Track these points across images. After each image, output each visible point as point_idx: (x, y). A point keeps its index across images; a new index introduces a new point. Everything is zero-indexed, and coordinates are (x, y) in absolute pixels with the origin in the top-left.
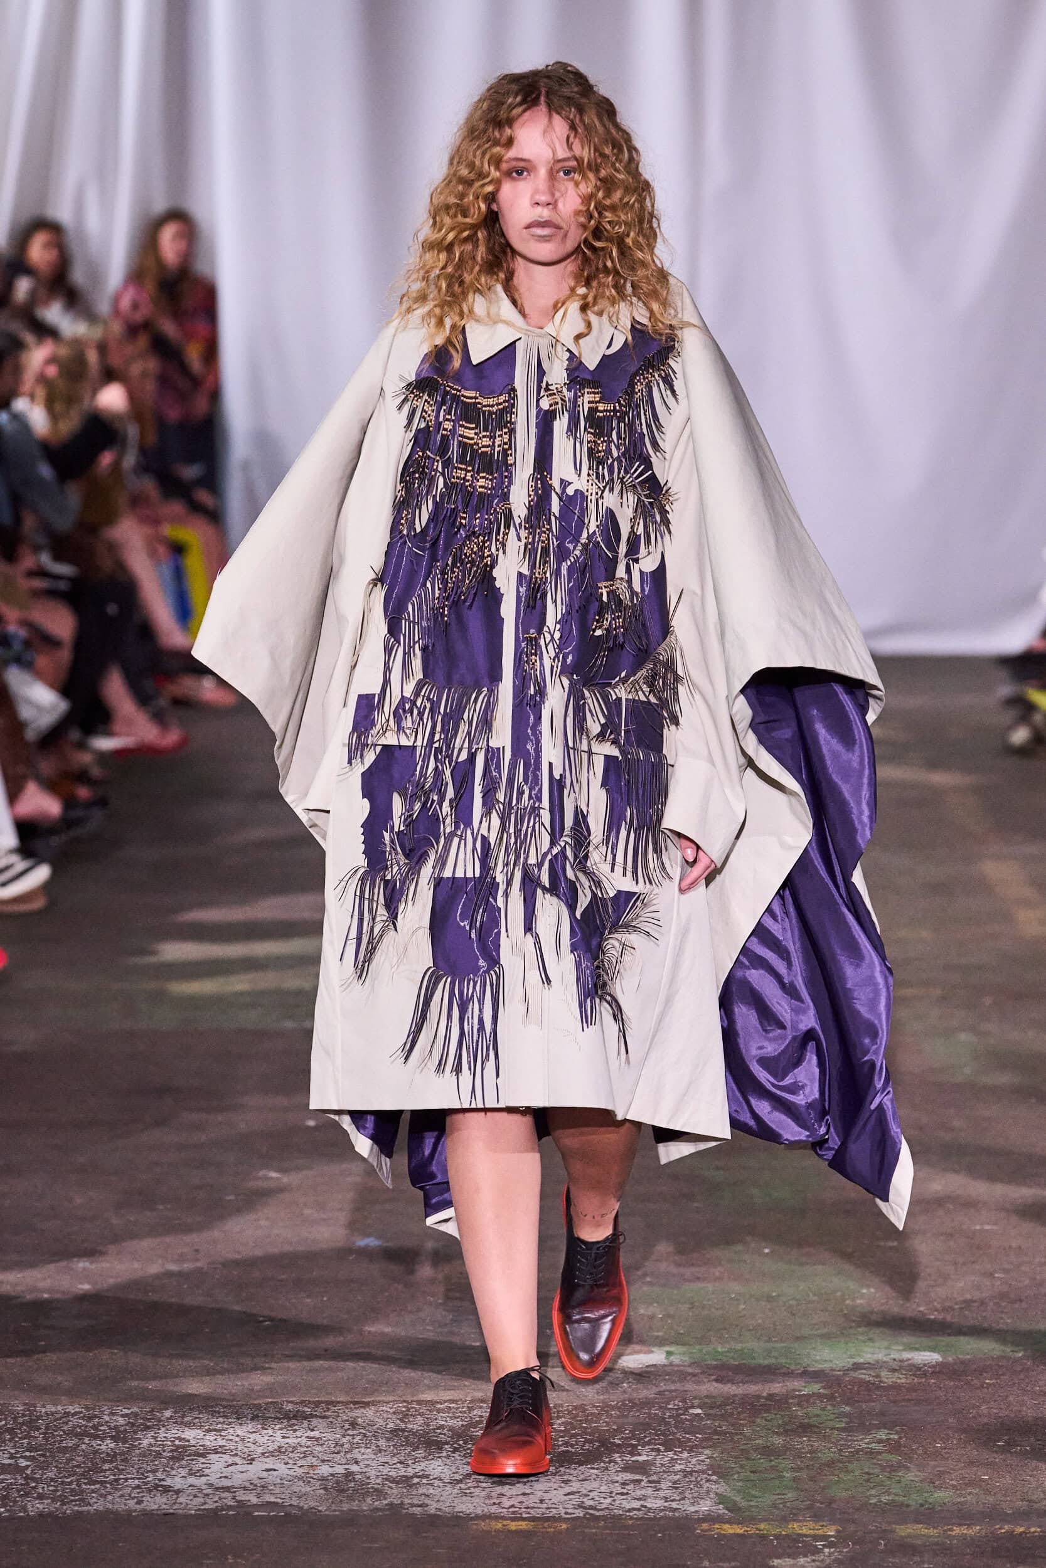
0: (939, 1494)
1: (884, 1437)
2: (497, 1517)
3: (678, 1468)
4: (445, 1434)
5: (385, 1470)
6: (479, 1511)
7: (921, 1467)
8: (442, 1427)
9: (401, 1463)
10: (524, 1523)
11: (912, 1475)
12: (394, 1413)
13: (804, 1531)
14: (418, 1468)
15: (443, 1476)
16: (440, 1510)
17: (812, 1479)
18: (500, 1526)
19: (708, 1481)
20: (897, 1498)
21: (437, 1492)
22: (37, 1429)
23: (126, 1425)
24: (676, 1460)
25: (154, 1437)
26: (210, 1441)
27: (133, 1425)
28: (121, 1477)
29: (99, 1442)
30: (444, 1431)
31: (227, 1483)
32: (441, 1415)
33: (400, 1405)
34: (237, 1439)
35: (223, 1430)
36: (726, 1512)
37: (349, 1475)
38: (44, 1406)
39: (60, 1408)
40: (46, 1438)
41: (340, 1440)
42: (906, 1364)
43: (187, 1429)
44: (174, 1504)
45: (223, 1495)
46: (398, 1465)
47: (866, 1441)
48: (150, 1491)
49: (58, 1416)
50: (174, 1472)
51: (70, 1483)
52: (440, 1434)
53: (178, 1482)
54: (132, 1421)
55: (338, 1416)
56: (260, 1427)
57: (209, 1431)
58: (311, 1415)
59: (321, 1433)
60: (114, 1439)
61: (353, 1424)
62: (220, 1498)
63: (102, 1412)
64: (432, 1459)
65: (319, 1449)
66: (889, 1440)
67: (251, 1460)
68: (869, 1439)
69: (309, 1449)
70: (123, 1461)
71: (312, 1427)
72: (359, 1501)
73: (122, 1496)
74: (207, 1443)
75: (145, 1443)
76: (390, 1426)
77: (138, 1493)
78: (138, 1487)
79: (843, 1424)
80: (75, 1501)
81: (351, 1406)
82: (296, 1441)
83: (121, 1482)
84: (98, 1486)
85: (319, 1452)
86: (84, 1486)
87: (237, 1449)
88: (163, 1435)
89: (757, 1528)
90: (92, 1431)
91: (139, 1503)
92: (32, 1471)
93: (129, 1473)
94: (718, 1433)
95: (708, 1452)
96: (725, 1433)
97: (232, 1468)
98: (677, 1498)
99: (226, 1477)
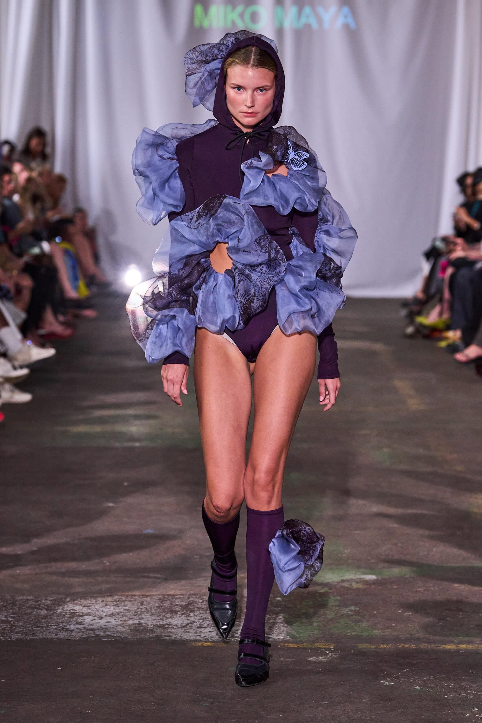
0: (375, 631)
1: (353, 609)
2: (200, 641)
3: (271, 621)
4: (178, 608)
5: (155, 622)
6: (192, 638)
7: (368, 621)
8: (177, 605)
9: (161, 619)
10: (209, 643)
11: (364, 624)
12: (158, 599)
13: (321, 646)
14: (168, 621)
15: (177, 624)
16: (176, 638)
17: (324, 626)
18: (200, 644)
19: (283, 626)
20: (358, 633)
21: (175, 631)
22: (16, 606)
23: (52, 604)
24: (270, 618)
25: (62, 609)
26: (85, 610)
27: (54, 604)
28: (50, 625)
29: (41, 611)
30: (178, 607)
31: (91, 627)
32: (177, 600)
33: (161, 596)
34: (95, 610)
35: (90, 606)
36: (290, 639)
37: (140, 624)
38: (18, 597)
39: (25, 597)
40: (19, 609)
41: (136, 610)
42: (362, 580)
43: (75, 606)
44: (71, 635)
45: (90, 632)
46: (160, 620)
47: (346, 610)
48: (61, 630)
49: (24, 600)
50: (70, 623)
51: (29, 627)
52: (177, 608)
53: (72, 627)
54: (54, 602)
55: (136, 601)
56: (104, 605)
57: (84, 606)
58: (125, 600)
59: (129, 607)
60: (47, 610)
61: (142, 604)
62: (89, 633)
63: (42, 599)
64: (173, 618)
65: (128, 614)
66: (355, 610)
67: (101, 618)
68: (347, 609)
69: (124, 614)
70: (50, 618)
71: (125, 605)
72: (144, 634)
73: (49, 632)
74: (84, 611)
75: (59, 611)
76: (157, 605)
77: (56, 631)
78: (56, 629)
79: (337, 604)
80: (31, 634)
81: (141, 597)
82: (119, 610)
83: (49, 627)
84: (40, 628)
85: (128, 615)
86: (34, 629)
87: (95, 614)
88: (66, 608)
89: (303, 646)
90: (38, 607)
91: (56, 635)
92: (14, 622)
93: (52, 623)
94: (287, 607)
95: (283, 615)
96: (291, 607)
97: (93, 621)
98: (271, 633)
99: (91, 625)
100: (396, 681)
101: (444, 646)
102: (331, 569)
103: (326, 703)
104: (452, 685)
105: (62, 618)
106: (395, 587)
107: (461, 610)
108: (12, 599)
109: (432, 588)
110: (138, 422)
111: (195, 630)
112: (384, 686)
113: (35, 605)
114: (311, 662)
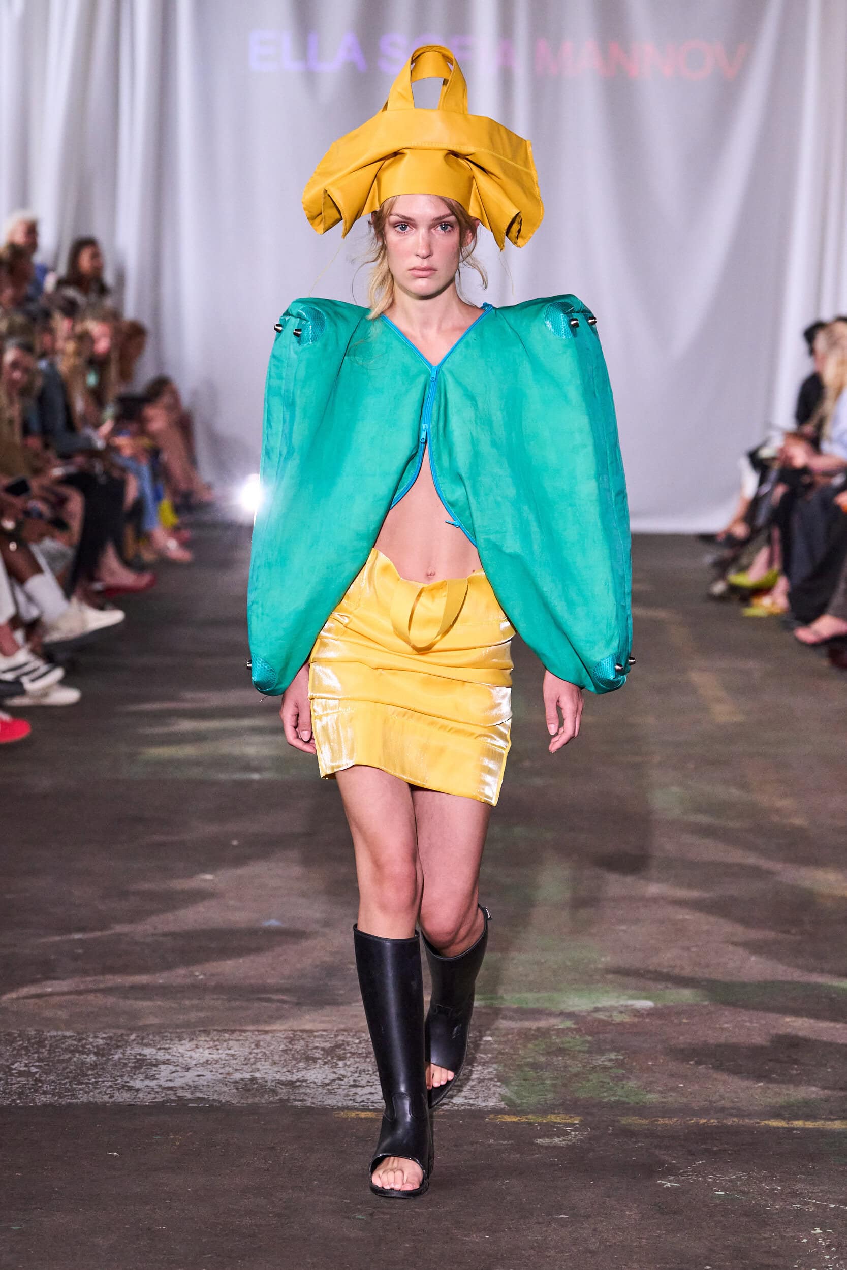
0: (649, 1096)
1: (613, 1057)
2: (353, 1109)
3: (474, 1076)
4: (318, 1053)
5: (278, 1076)
6: (340, 1105)
7: (638, 1078)
8: (317, 1048)
9: (288, 1071)
10: (369, 1113)
11: (632, 1084)
12: (285, 1038)
13: (558, 1120)
14: (300, 1075)
15: (316, 1080)
16: (313, 1103)
17: (565, 1085)
18: (353, 1114)
19: (494, 1085)
20: (620, 1099)
21: (312, 1091)
22: (44, 1047)
23: (104, 1045)
24: (474, 1071)
25: (122, 1053)
26: (160, 1056)
27: (108, 1045)
28: (100, 1080)
29: (85, 1056)
30: (319, 1051)
31: (170, 1084)
32: (317, 1039)
33: (289, 1033)
34: (179, 1055)
35: (169, 1048)
36: (506, 1107)
37: (253, 1079)
38: (49, 1032)
39: (60, 1033)
40: (50, 1053)
41: (248, 1056)
42: (630, 1008)
43: (145, 1048)
44: (135, 1098)
45: (168, 1092)
46: (287, 1073)
47: (602, 1060)
48: (119, 1089)
49: (58, 1038)
50: (135, 1077)
51: (65, 1084)
52: (316, 1052)
53: (138, 1084)
54: (108, 1042)
55: (247, 1040)
56: (195, 1046)
57: (160, 1049)
58: (229, 1039)
59: (235, 1051)
60: (96, 1054)
61: (257, 1046)
62: (166, 1095)
63: (88, 1036)
64: (310, 1069)
65: (234, 1062)
66: (617, 1059)
67: (188, 1069)
68: (603, 1058)
69: (227, 1062)
70: (101, 1069)
71: (229, 1047)
72: (260, 1097)
73: (100, 1093)
74: (158, 1057)
75: (116, 1057)
76: (282, 1047)
77: (111, 1091)
78: (111, 1086)
79: (586, 1049)
80: (68, 1096)
81: (256, 1033)
82: (218, 1056)
83: (99, 1083)
84: (84, 1086)
85: (234, 1064)
86: (74, 1086)
87: (178, 1062)
88: (129, 1052)
89: (526, 1118)
90: (81, 1049)
91: (111, 1097)
92: (40, 1075)
93: (105, 1077)
94: (503, 1054)
95: (495, 1066)
96: (507, 1053)
97: (174, 1075)
98: (474, 1097)
99: (170, 1080)
100: (683, 1180)
101: (765, 1122)
102: (577, 990)
103: (565, 1216)
104: (779, 1188)
105: (121, 1069)
106: (685, 1021)
107: (795, 1062)
108: (37, 1036)
109: (748, 1024)
110: (257, 739)
111: (346, 1091)
112: (664, 1188)
113: (77, 1046)
114: (540, 1146)
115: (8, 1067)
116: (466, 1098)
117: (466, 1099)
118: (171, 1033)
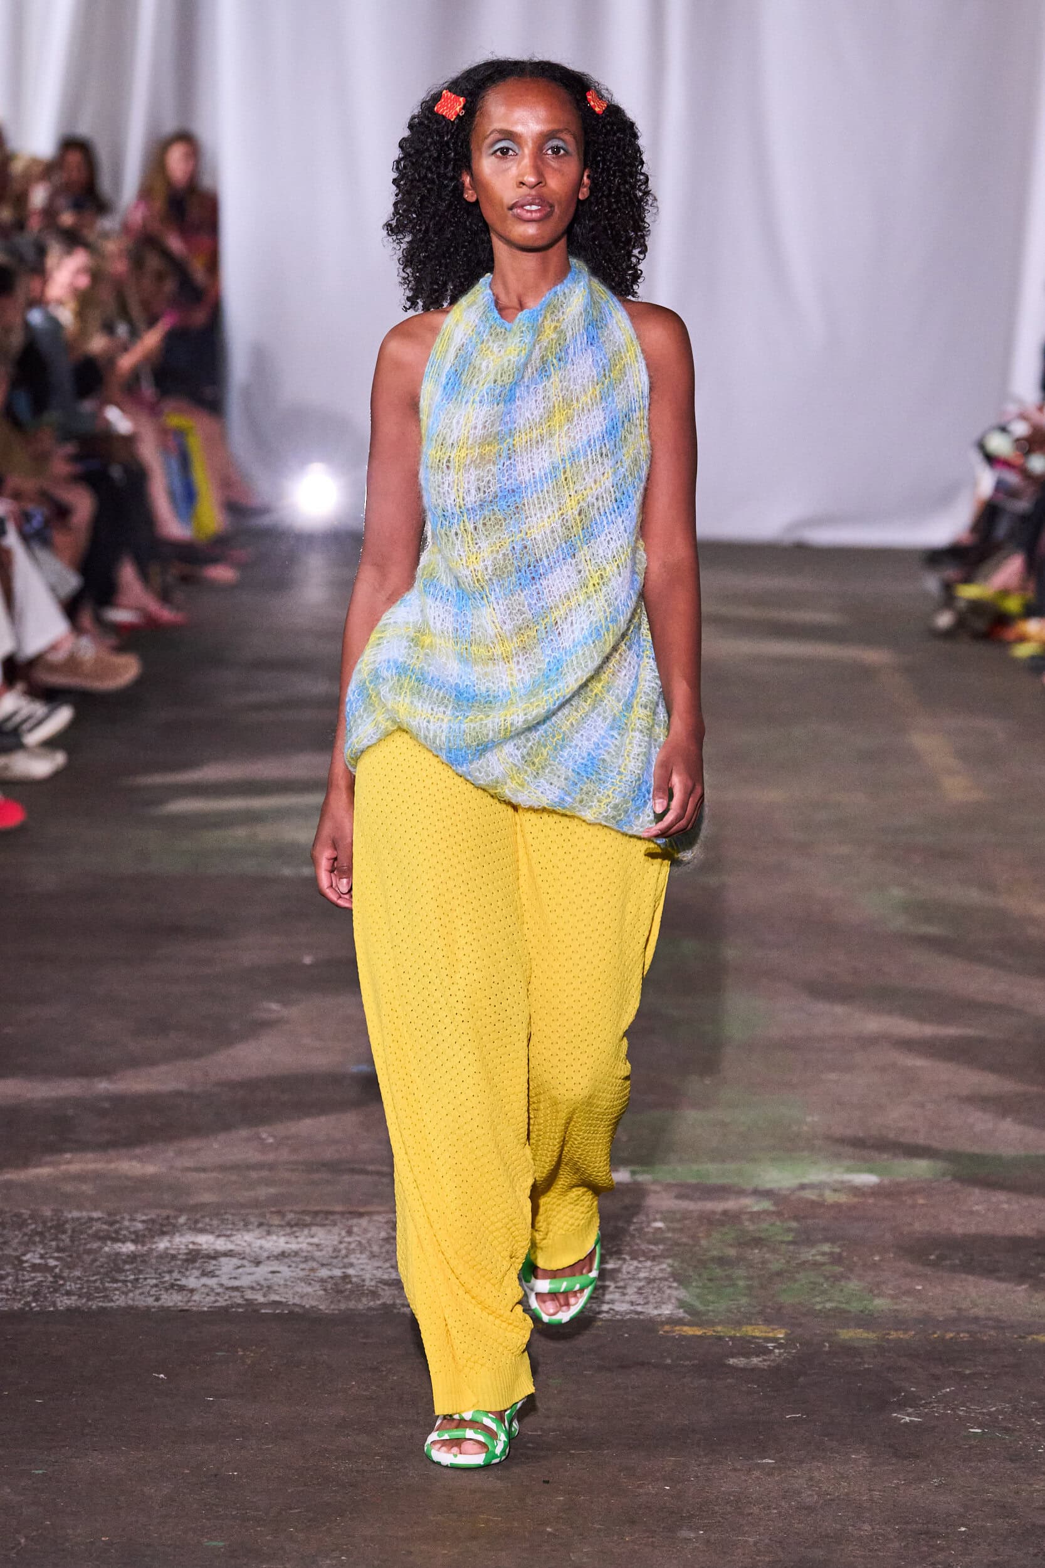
0: (877, 1302)
1: (827, 1250)
3: (642, 1275)
5: (379, 1274)
7: (860, 1277)
11: (853, 1285)
12: (387, 1222)
13: (757, 1334)
17: (762, 1287)
19: (670, 1287)
20: (839, 1305)
22: (64, 1232)
23: (145, 1229)
24: (641, 1268)
25: (168, 1240)
26: (220, 1245)
27: (150, 1230)
28: (141, 1276)
29: (121, 1245)
31: (236, 1283)
34: (245, 1244)
35: (232, 1235)
36: (687, 1316)
37: (346, 1277)
38: (70, 1212)
39: (84, 1214)
40: (72, 1241)
41: (337, 1245)
42: (847, 1184)
43: (199, 1235)
44: (189, 1301)
45: (233, 1294)
46: (390, 1270)
47: (811, 1253)
48: (167, 1290)
49: (83, 1221)
50: (188, 1273)
51: (95, 1281)
53: (191, 1282)
54: (150, 1226)
55: (336, 1225)
56: (265, 1233)
57: (219, 1236)
58: (311, 1224)
59: (321, 1240)
60: (133, 1241)
61: (350, 1233)
62: (230, 1297)
63: (123, 1218)
65: (319, 1254)
66: (831, 1254)
67: (258, 1263)
68: (814, 1251)
69: (310, 1254)
70: (142, 1262)
71: (312, 1234)
72: (356, 1301)
73: (141, 1294)
74: (218, 1247)
75: (162, 1246)
76: (383, 1234)
77: (156, 1291)
78: (156, 1286)
79: (790, 1238)
80: (100, 1297)
82: (298, 1247)
83: (141, 1281)
84: (120, 1284)
85: (319, 1257)
86: (107, 1284)
87: (245, 1253)
88: (178, 1240)
89: (714, 1331)
90: (114, 1235)
91: (157, 1300)
92: (61, 1270)
93: (148, 1273)
94: (678, 1245)
95: (670, 1261)
96: (686, 1245)
97: (240, 1270)
98: (642, 1303)
99: (235, 1278)
100: (927, 1413)
102: (773, 1160)
103: (770, 1461)
105: (169, 1263)
106: (921, 1201)
108: (55, 1218)
109: (1005, 1206)
112: (901, 1424)
113: (108, 1231)
114: (734, 1368)
115: (18, 1258)
116: (632, 1303)
117: (632, 1305)
118: (233, 1215)
